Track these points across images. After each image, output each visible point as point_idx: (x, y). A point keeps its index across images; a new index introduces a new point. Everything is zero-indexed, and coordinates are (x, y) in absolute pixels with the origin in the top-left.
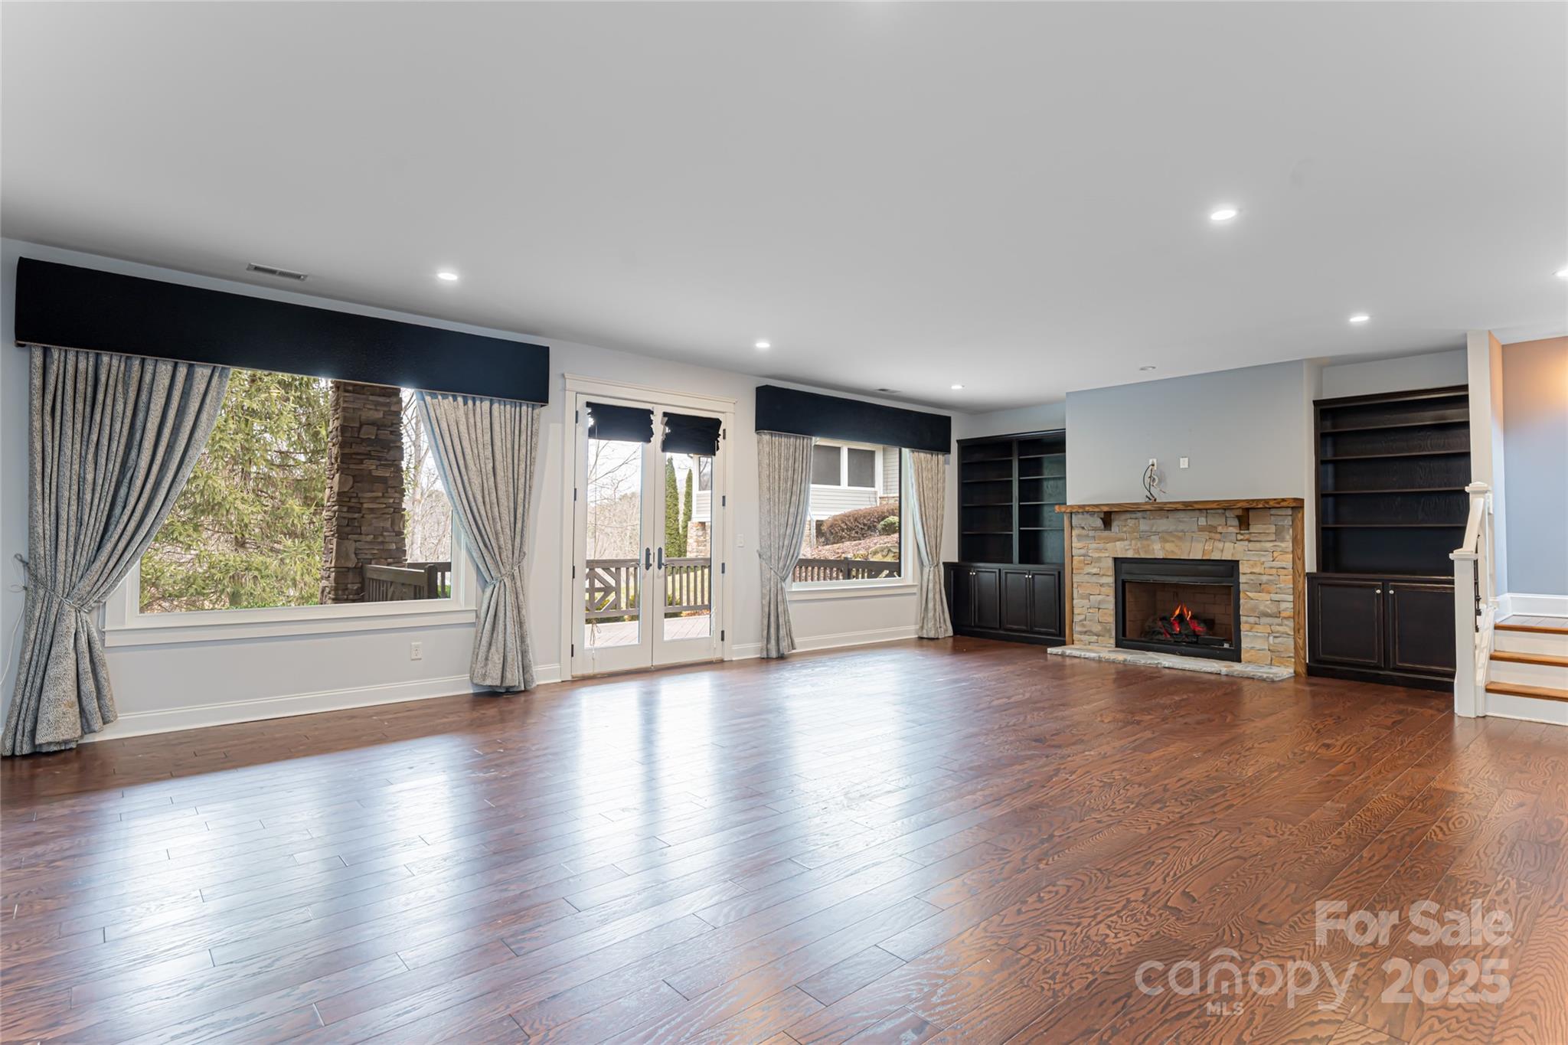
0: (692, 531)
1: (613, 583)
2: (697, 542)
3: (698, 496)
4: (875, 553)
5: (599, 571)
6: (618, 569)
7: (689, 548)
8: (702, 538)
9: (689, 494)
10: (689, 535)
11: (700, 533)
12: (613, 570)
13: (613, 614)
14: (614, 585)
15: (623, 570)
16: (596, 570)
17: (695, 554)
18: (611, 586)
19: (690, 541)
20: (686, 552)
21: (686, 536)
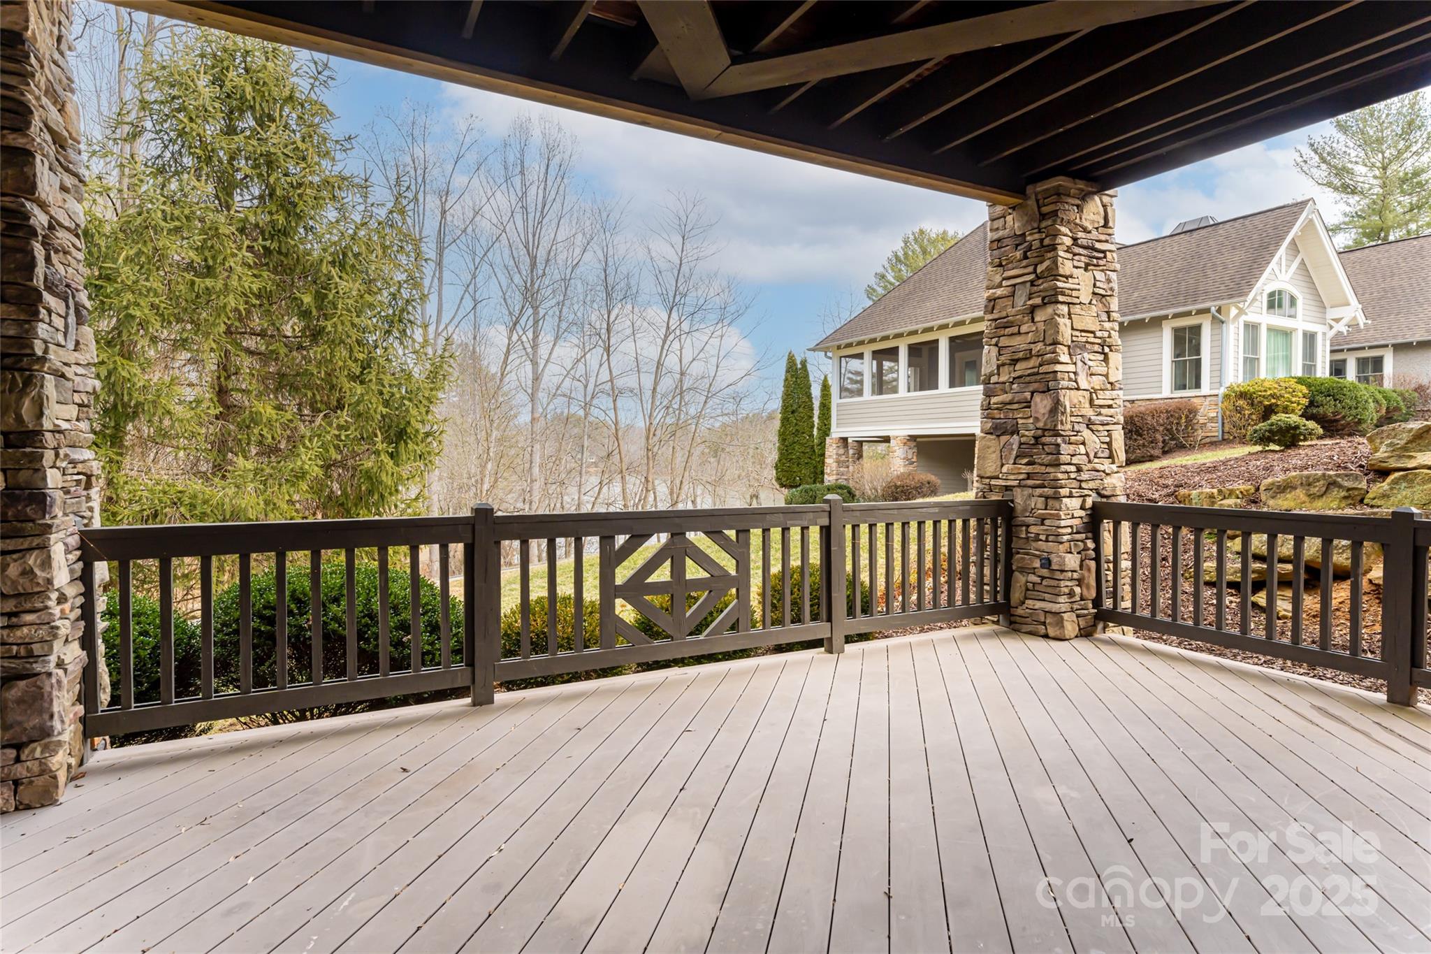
0: (831, 450)
1: (729, 565)
2: (838, 462)
3: (838, 405)
4: (1283, 488)
5: (696, 538)
6: (743, 532)
7: (827, 470)
8: (843, 458)
9: (825, 407)
10: (827, 453)
11: (842, 451)
12: (731, 534)
13: (731, 642)
14: (733, 573)
15: (756, 535)
16: (691, 536)
17: (835, 477)
18: (727, 574)
19: (828, 461)
20: (823, 473)
21: (823, 455)
